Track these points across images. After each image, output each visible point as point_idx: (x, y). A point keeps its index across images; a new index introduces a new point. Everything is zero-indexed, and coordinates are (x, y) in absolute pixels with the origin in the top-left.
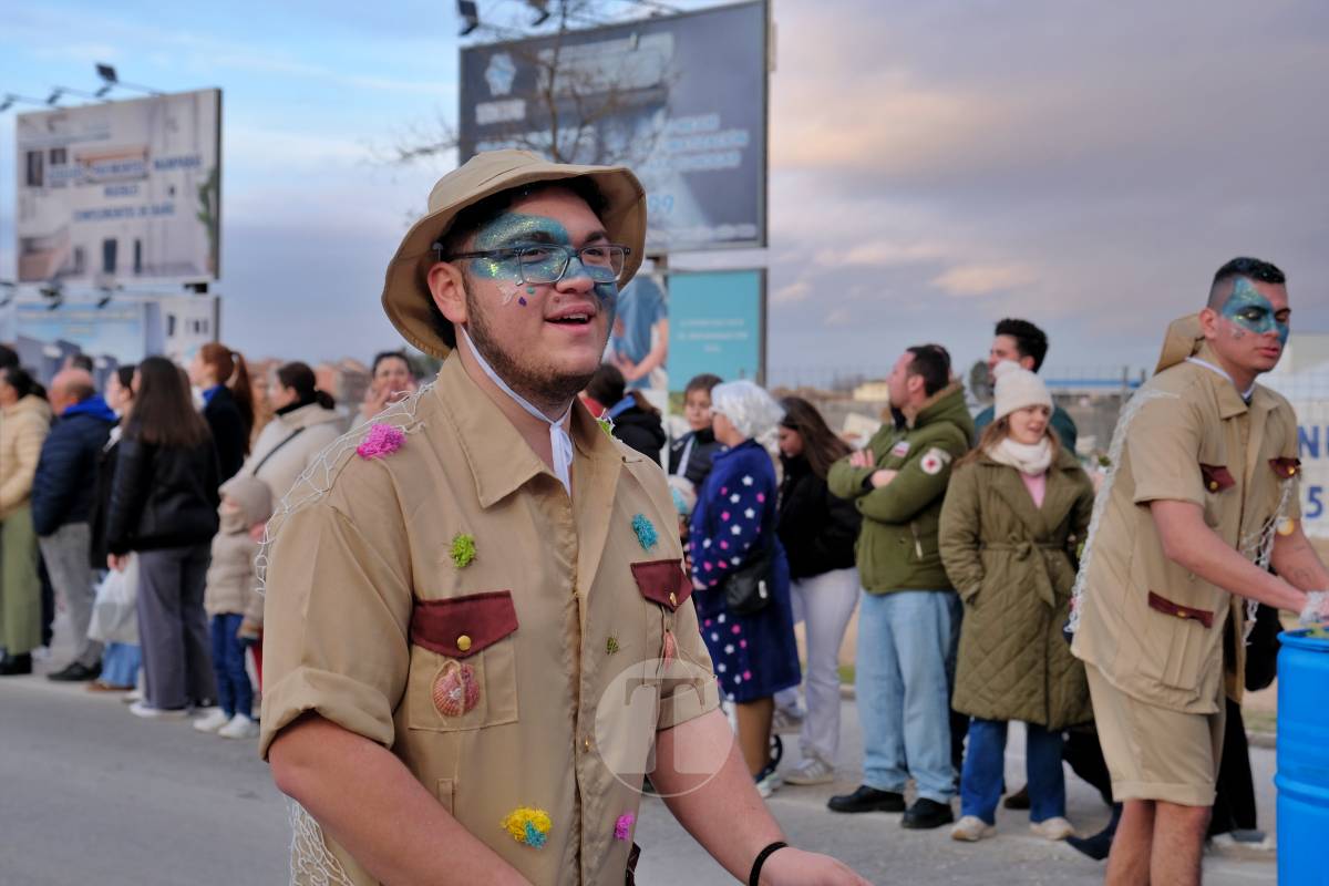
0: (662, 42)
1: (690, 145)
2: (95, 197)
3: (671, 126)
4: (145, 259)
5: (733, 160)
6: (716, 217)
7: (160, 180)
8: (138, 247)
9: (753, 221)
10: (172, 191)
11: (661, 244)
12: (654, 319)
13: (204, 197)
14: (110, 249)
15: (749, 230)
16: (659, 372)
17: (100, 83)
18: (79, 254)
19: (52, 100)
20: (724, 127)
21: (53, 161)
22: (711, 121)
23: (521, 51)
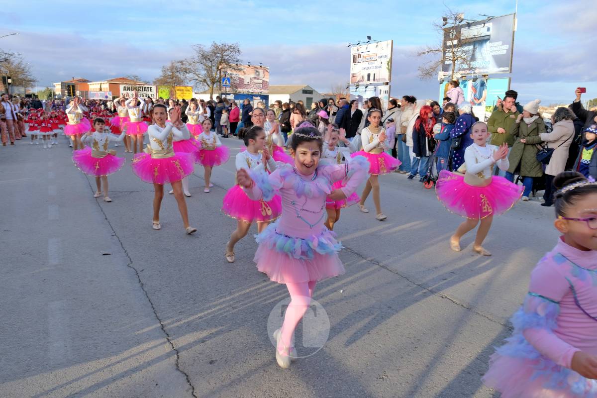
0: (489, 25)
1: (495, 49)
2: (366, 65)
3: (491, 44)
4: (376, 78)
5: (505, 52)
6: (499, 66)
7: (379, 60)
8: (374, 75)
9: (508, 67)
10: (382, 63)
11: (487, 72)
12: (483, 90)
13: (388, 64)
14: (369, 75)
15: (507, 69)
16: (483, 101)
17: (368, 40)
18: (363, 77)
19: (358, 45)
20: (503, 45)
21: (358, 57)
22: (500, 43)
23: (458, 29)
